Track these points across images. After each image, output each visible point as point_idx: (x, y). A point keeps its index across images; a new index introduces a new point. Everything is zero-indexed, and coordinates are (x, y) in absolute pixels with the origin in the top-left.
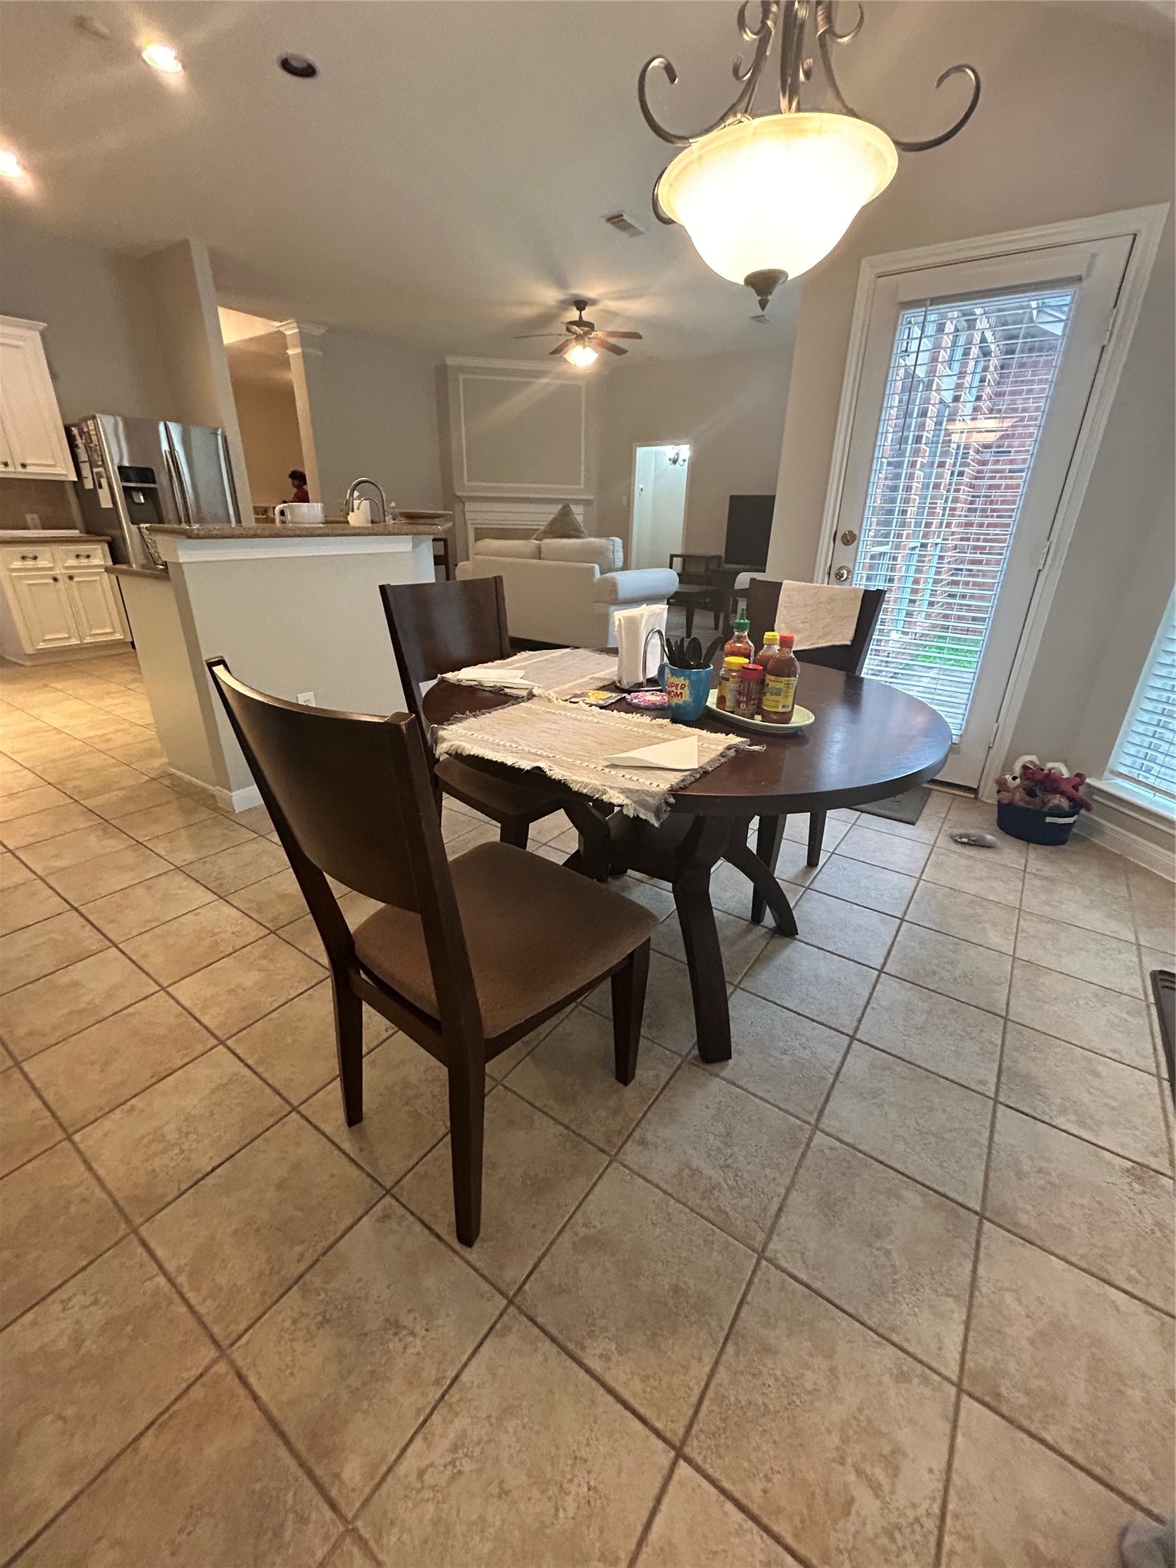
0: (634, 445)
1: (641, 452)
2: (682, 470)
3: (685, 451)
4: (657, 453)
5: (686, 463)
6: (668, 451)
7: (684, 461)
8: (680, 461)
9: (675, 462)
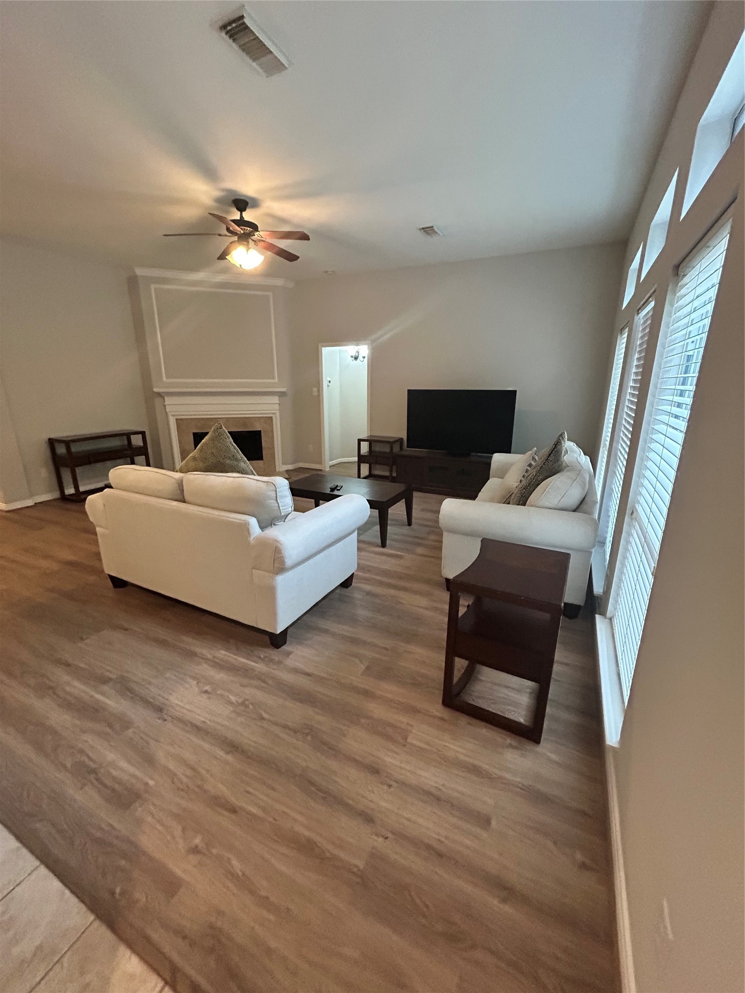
0: (320, 346)
1: (327, 352)
2: (363, 366)
3: (364, 350)
4: (340, 351)
5: (366, 360)
6: (350, 350)
7: (364, 357)
8: (360, 357)
9: (356, 358)
